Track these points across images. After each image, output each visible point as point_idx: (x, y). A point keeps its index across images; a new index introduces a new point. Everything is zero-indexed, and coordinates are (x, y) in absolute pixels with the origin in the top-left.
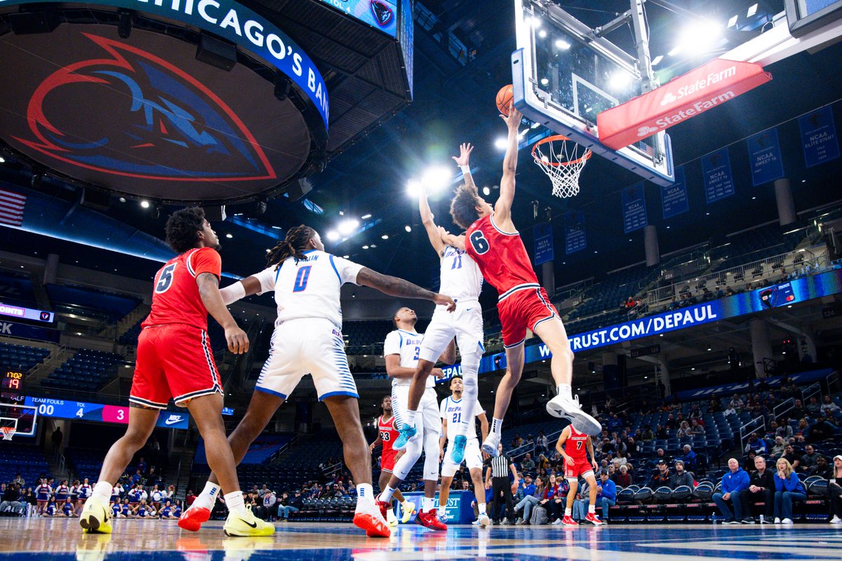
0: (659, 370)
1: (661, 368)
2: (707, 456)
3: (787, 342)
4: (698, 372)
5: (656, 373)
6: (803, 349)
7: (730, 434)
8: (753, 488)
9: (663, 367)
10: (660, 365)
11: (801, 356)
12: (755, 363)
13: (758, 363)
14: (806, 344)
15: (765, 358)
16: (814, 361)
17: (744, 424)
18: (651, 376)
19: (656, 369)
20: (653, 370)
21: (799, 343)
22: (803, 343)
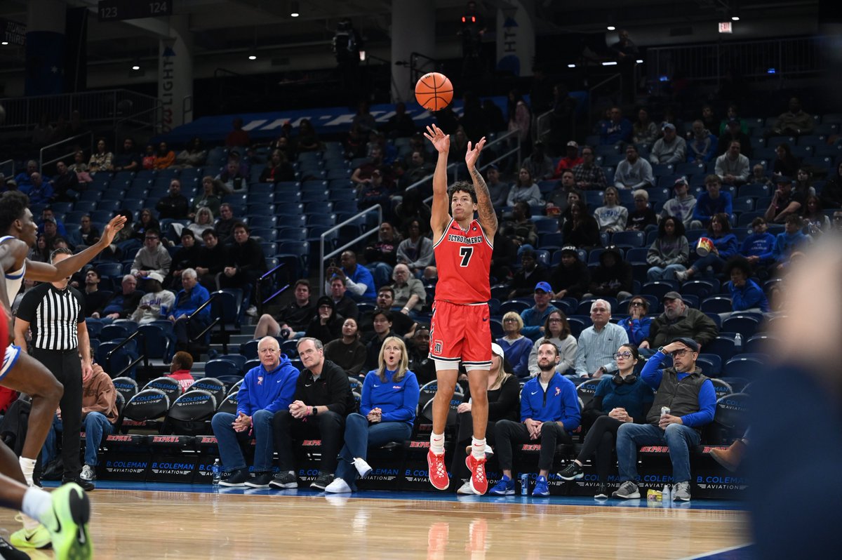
0: (169, 52)
1: (175, 49)
2: (240, 297)
3: (468, 21)
4: (266, 67)
5: (162, 59)
6: (506, 35)
7: (301, 245)
8: (299, 408)
9: (180, 47)
10: (174, 40)
11: (501, 53)
12: (394, 61)
13: (399, 63)
14: (515, 25)
15: (417, 55)
16: (526, 70)
17: (338, 222)
18: (150, 64)
19: (162, 50)
20: (156, 52)
21: (501, 20)
22: (510, 23)
